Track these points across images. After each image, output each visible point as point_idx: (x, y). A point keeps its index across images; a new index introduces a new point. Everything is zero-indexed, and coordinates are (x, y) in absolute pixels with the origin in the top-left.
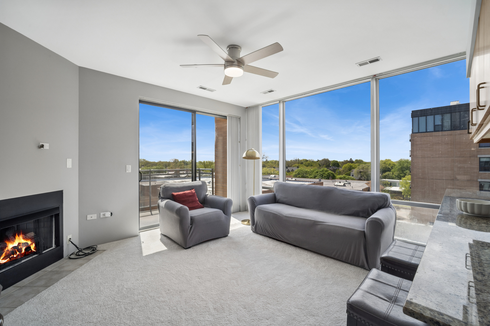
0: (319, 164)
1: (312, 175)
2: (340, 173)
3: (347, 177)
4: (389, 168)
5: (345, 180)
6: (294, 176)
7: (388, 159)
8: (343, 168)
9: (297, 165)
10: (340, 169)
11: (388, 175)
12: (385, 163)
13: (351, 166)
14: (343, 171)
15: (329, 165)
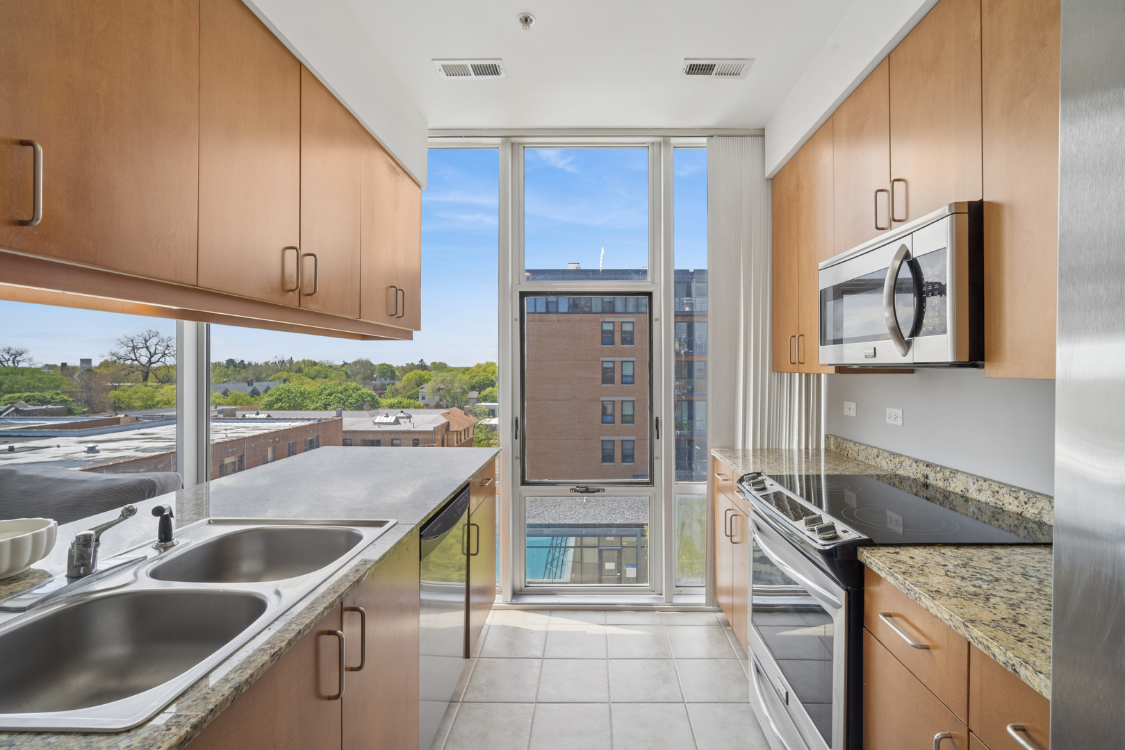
0: (346, 373)
1: (317, 403)
2: (394, 394)
3: (406, 401)
4: (492, 381)
5: (399, 410)
6: (267, 405)
7: (490, 361)
8: (403, 380)
9: (285, 375)
10: (397, 383)
11: (491, 393)
12: (485, 370)
13: (421, 377)
14: (404, 388)
15: (373, 374)
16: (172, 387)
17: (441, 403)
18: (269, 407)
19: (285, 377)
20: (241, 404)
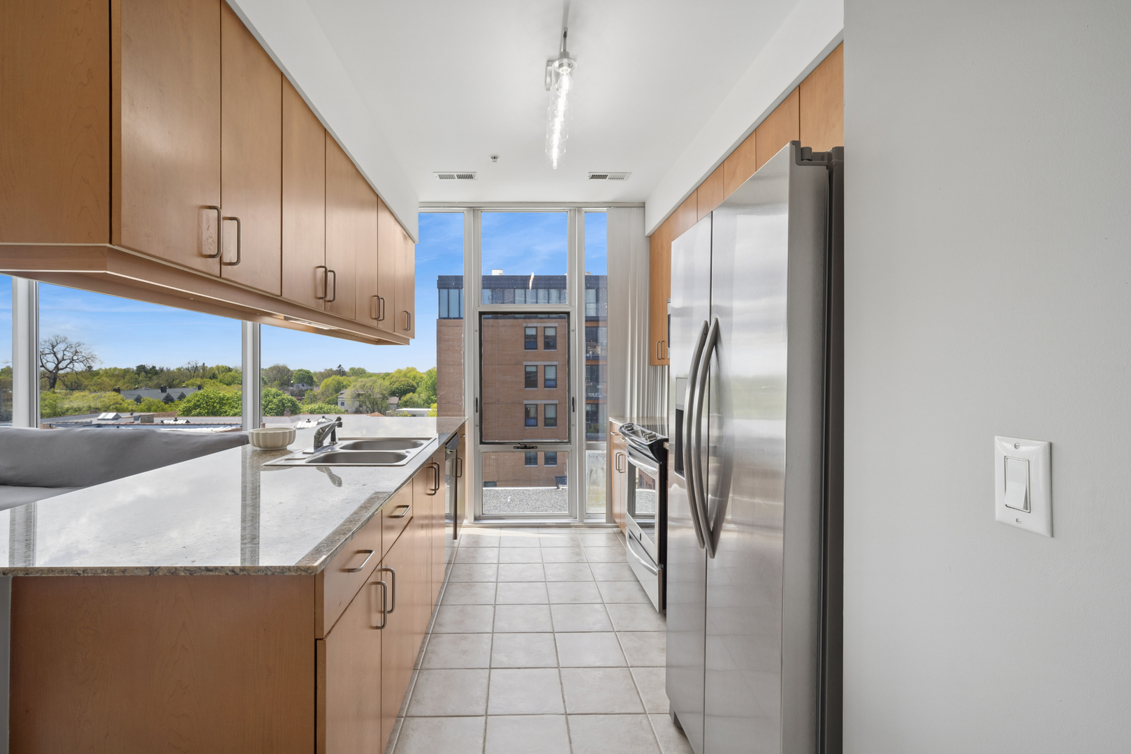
1: (236, 408)
2: (314, 399)
3: (327, 407)
4: (413, 386)
5: (321, 416)
6: (184, 411)
7: (410, 366)
8: (321, 386)
9: (199, 381)
10: (315, 389)
11: (411, 398)
12: (405, 375)
13: (339, 383)
14: (323, 394)
15: (290, 380)
16: (82, 393)
17: (361, 409)
18: (187, 412)
19: (199, 383)
20: (155, 411)
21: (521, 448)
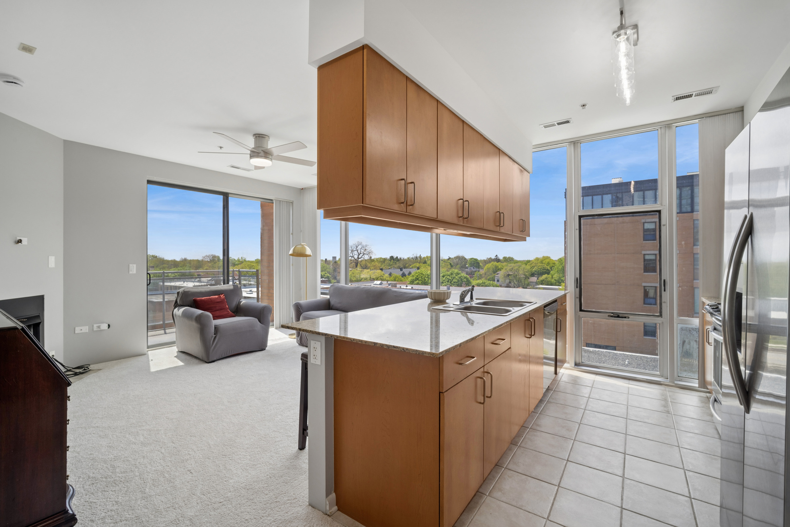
0: (451, 264)
2: (480, 277)
3: (487, 282)
4: (548, 270)
7: (546, 255)
8: (485, 269)
9: (418, 265)
10: (481, 270)
11: (546, 278)
12: (542, 262)
13: (496, 267)
14: (485, 274)
15: (465, 265)
16: (368, 271)
17: (510, 284)
18: (412, 283)
19: (418, 266)
20: (398, 281)
21: (615, 317)
